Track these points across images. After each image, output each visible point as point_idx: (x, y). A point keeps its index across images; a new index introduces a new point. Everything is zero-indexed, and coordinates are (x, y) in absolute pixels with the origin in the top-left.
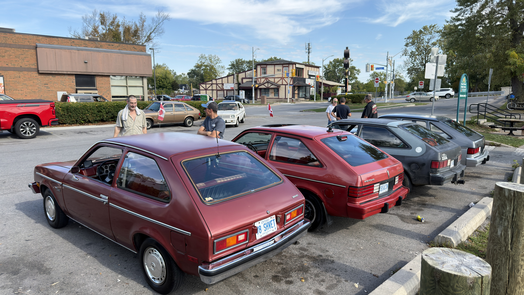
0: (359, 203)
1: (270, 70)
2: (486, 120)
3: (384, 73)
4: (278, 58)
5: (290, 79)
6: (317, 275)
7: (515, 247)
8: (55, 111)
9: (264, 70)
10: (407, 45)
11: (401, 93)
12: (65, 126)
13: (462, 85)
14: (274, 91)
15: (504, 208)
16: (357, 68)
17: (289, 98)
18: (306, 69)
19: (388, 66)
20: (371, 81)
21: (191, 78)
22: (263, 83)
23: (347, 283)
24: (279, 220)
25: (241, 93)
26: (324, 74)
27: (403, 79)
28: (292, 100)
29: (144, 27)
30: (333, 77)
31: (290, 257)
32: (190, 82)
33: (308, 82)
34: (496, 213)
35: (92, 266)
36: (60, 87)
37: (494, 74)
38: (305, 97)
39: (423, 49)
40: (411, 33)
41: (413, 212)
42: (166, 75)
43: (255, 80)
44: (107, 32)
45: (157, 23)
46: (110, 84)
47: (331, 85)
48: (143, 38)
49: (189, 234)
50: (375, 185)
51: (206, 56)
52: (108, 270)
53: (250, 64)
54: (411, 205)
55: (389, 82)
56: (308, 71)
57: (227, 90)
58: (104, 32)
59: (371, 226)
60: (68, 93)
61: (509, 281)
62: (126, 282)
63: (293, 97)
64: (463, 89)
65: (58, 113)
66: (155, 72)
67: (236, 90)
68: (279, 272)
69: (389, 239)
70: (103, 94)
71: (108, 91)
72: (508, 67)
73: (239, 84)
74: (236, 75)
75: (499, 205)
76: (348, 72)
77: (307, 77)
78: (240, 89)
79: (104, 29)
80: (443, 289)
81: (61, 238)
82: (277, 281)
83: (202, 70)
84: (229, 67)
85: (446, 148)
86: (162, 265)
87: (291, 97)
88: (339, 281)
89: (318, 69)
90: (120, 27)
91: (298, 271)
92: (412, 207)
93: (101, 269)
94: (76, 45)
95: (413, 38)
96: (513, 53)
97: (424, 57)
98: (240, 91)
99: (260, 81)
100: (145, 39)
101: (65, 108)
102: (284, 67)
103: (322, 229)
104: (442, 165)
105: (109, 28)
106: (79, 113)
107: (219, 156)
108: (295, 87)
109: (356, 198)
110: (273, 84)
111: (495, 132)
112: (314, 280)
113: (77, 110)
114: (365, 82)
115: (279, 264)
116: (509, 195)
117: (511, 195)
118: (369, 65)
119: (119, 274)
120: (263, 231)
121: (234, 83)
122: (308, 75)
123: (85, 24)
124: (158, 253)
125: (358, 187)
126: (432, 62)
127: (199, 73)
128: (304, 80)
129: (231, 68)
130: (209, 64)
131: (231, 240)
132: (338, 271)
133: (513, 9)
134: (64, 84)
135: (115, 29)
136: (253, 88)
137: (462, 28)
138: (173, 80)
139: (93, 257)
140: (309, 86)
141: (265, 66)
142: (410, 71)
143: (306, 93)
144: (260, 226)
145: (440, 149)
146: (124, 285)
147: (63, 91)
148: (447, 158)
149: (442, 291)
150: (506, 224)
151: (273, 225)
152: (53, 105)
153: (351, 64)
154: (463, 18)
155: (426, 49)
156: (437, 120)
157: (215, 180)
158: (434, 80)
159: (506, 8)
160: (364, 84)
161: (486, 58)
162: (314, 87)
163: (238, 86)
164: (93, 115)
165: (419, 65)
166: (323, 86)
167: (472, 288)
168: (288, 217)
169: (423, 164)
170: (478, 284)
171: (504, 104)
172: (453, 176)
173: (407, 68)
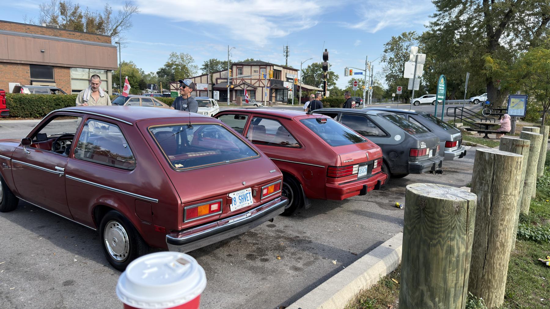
0: (338, 183)
1: (246, 70)
2: (462, 124)
3: (362, 80)
4: (255, 60)
5: (268, 81)
6: (293, 254)
7: (494, 211)
8: (5, 100)
9: (240, 70)
10: (386, 51)
11: (379, 101)
12: (17, 120)
13: (440, 86)
14: (251, 93)
15: (484, 172)
16: (335, 74)
17: (266, 101)
18: (284, 71)
19: (367, 71)
20: (349, 87)
21: (160, 78)
22: (239, 84)
23: (324, 260)
24: (255, 194)
25: (216, 93)
26: (302, 78)
27: (381, 87)
28: (270, 103)
29: (109, 20)
30: (311, 81)
31: (266, 239)
32: (159, 82)
33: (286, 85)
34: (476, 179)
35: (44, 247)
36: (12, 77)
37: (471, 79)
38: (283, 101)
39: (401, 56)
40: (391, 39)
41: (391, 200)
42: (132, 74)
43: (231, 81)
44: (68, 23)
45: (124, 16)
46: (70, 77)
47: (309, 90)
48: (109, 31)
49: (156, 201)
50: (354, 166)
51: (178, 54)
52: (63, 250)
53: (225, 65)
54: (389, 194)
55: (368, 89)
56: (286, 73)
57: (200, 91)
58: (65, 22)
59: (349, 211)
60: (21, 84)
61: (488, 247)
62: (84, 262)
63: (271, 99)
64: (441, 91)
65: (9, 104)
66: (121, 70)
67: (209, 91)
68: (254, 251)
69: (367, 223)
70: (62, 88)
71: (68, 84)
72: (484, 71)
73: (213, 84)
74: (210, 74)
75: (480, 169)
76: (327, 75)
77: (285, 79)
78: (214, 89)
79: (65, 20)
80: (428, 216)
81: (9, 221)
82: (252, 259)
83: (173, 69)
84: (203, 67)
85: (424, 137)
86: (125, 239)
87: (268, 100)
88: (316, 259)
89: (296, 72)
90: (83, 18)
91: (274, 250)
92: (391, 196)
93: (55, 249)
94: (31, 32)
95: (392, 45)
96: (489, 58)
97: (403, 64)
98: (214, 91)
99: (235, 82)
100: (111, 33)
101: (17, 99)
102: (261, 68)
103: (300, 214)
104: (421, 153)
105: (70, 19)
106: (34, 106)
107: (191, 126)
108: (273, 90)
109: (335, 178)
110: (249, 86)
111: (471, 136)
112: (290, 258)
113: (31, 102)
114: (344, 89)
115: (254, 244)
116: (489, 159)
117: (491, 159)
118: (348, 69)
119: (76, 254)
120: (238, 204)
121: (208, 83)
122: (286, 77)
123: (42, 13)
124: (120, 226)
125: (337, 167)
126: (412, 61)
127: (169, 72)
128: (282, 83)
129: (205, 69)
130: (181, 63)
131: (203, 209)
132: (315, 249)
133: (490, 15)
134: (17, 75)
135: (77, 20)
136: (229, 89)
137: (440, 33)
138: (141, 79)
139: (45, 238)
140: (287, 89)
141: (242, 66)
142: (388, 78)
143: (284, 97)
144: (235, 198)
145: (419, 137)
146: (81, 264)
147: (15, 82)
148: (426, 147)
149: (427, 219)
150: (486, 188)
151: (249, 198)
152: (4, 94)
153: (330, 69)
154: (442, 23)
155: (404, 56)
156: (416, 113)
157: (187, 155)
158: (413, 80)
159: (483, 14)
160: (342, 90)
161: (463, 63)
162: (292, 91)
163: (212, 87)
164: (50, 108)
165: (398, 71)
166: (301, 90)
167: (458, 213)
168: (265, 192)
169: (402, 152)
170: (464, 209)
171: (479, 111)
172: (432, 165)
173: (385, 75)
